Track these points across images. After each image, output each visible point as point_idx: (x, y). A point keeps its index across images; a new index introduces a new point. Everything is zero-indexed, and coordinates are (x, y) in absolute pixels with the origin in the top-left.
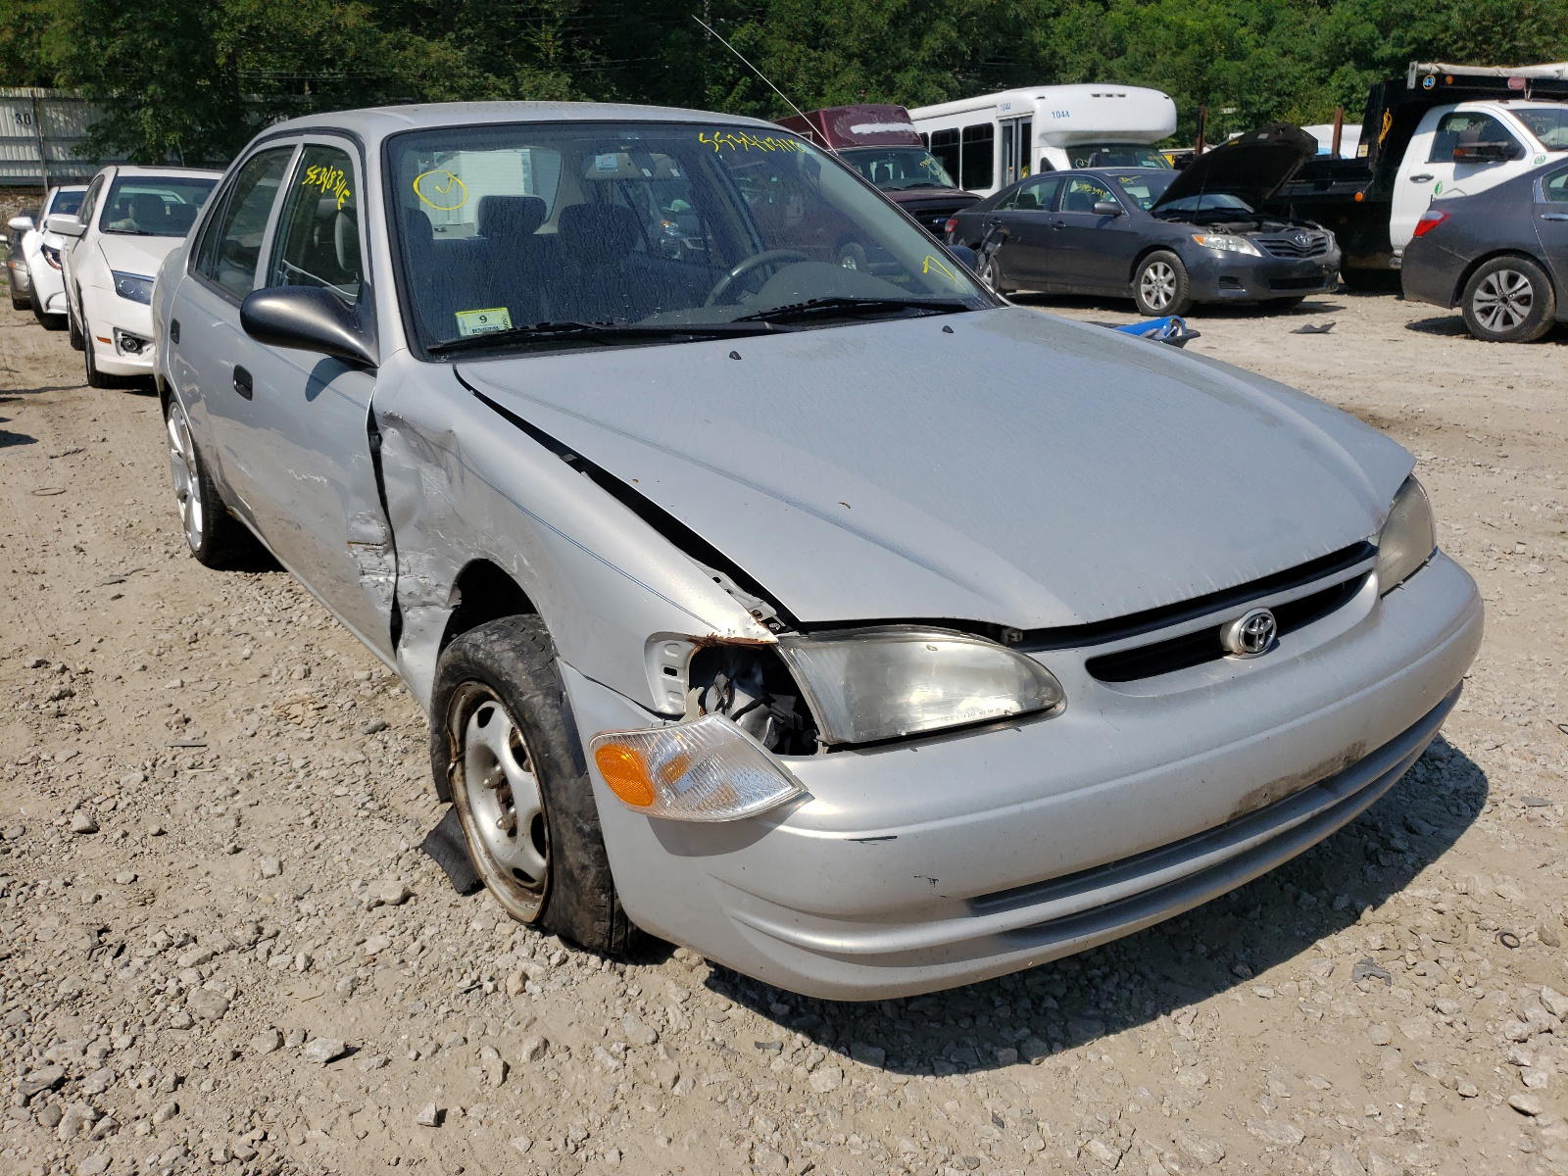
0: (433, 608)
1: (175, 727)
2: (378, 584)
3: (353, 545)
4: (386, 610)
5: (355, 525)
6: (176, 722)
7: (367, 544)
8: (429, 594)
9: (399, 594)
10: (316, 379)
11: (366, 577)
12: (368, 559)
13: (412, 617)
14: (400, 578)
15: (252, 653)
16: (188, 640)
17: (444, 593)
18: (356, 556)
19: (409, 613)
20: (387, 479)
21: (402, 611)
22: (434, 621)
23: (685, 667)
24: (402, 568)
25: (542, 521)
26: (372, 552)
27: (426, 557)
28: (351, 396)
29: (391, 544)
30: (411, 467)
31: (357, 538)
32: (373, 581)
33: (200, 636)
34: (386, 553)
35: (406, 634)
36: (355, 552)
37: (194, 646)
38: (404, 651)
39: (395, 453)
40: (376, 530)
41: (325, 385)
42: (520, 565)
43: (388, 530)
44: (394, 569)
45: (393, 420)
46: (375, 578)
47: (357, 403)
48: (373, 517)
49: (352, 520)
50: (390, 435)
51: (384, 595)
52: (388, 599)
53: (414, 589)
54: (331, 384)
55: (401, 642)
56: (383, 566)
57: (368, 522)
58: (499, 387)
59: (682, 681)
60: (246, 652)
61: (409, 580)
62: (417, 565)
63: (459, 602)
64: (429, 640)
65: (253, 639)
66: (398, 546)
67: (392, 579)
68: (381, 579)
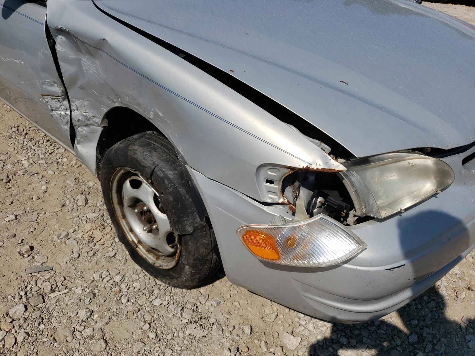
0: (91, 127)
1: (26, 256)
2: (61, 115)
3: (45, 97)
4: (67, 127)
5: (45, 86)
6: (26, 252)
7: (53, 96)
8: (89, 120)
9: (73, 120)
10: (7, 7)
11: (54, 112)
12: (54, 104)
13: (81, 131)
14: (72, 112)
15: (47, 188)
16: (4, 181)
17: (98, 120)
18: (47, 102)
19: (79, 129)
20: (60, 63)
21: (75, 128)
22: (93, 132)
23: (280, 181)
24: (73, 108)
25: (178, 95)
26: (55, 100)
27: (86, 103)
28: (32, 17)
29: (66, 95)
30: (74, 57)
31: (47, 93)
32: (59, 114)
33: (10, 177)
34: (64, 100)
35: (78, 138)
36: (47, 100)
37: (10, 185)
38: (79, 147)
39: (63, 50)
40: (57, 89)
41: (14, 10)
42: (156, 114)
43: (64, 89)
44: (69, 108)
45: (61, 31)
46: (59, 113)
47: (36, 21)
48: (55, 83)
49: (43, 84)
50: (60, 40)
51: (66, 120)
52: (67, 122)
53: (80, 118)
54: (17, 10)
55: (76, 142)
56: (63, 107)
57: (52, 85)
58: (126, 14)
59: (277, 187)
60: (44, 187)
61: (78, 113)
62: (81, 106)
63: (107, 125)
64: (90, 141)
65: (43, 177)
66: (70, 97)
67: (68, 113)
68: (63, 113)
